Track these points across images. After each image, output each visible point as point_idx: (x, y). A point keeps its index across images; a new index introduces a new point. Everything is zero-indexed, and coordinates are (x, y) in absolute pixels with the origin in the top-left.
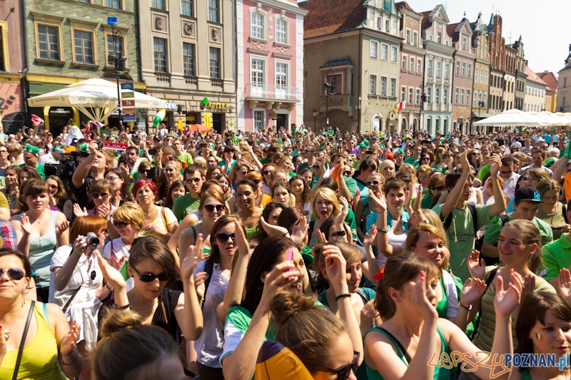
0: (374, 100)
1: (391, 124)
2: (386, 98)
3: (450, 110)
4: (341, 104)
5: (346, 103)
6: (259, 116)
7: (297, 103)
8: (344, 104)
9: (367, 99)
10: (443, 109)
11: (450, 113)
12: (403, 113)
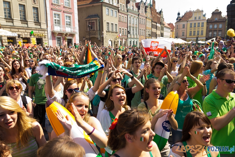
0: (109, 33)
1: (116, 43)
2: (113, 32)
3: (138, 38)
4: (95, 35)
5: (97, 34)
6: (59, 39)
7: (76, 34)
8: (96, 35)
9: (106, 32)
10: (135, 37)
11: (138, 39)
12: (120, 38)
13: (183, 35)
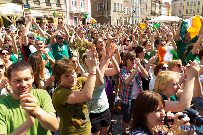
0: (115, 12)
1: (121, 22)
2: (119, 12)
3: (139, 16)
5: (106, 14)
6: (75, 19)
7: (89, 14)
12: (125, 17)
13: (180, 14)
